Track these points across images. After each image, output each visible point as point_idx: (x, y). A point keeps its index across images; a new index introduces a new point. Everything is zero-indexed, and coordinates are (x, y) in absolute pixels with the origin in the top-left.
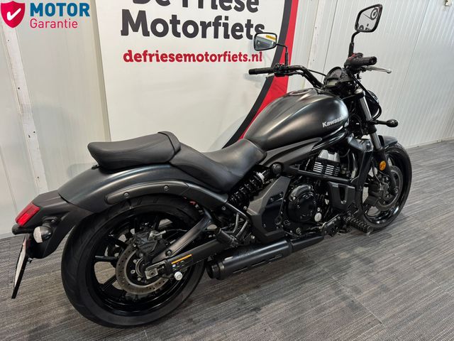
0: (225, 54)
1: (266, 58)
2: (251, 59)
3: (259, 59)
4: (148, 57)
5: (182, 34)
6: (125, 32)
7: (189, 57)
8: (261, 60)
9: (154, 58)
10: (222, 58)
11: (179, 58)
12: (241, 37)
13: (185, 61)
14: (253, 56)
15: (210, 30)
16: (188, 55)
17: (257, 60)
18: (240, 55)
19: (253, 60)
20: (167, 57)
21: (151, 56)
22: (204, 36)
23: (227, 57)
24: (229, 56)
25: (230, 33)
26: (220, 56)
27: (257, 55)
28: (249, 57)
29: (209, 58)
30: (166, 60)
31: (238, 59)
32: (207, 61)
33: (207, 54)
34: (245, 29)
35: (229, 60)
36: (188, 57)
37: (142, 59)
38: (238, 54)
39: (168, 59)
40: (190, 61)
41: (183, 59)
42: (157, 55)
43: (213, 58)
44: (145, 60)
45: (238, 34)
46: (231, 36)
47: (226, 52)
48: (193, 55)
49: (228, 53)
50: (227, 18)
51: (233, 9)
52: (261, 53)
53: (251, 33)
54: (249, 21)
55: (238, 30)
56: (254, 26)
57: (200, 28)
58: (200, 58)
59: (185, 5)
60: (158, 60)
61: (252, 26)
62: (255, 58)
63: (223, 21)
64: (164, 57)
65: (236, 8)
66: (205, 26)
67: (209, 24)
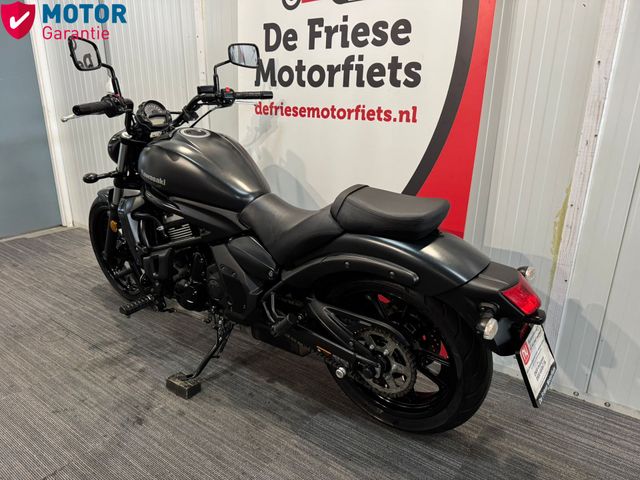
0: (357, 110)
2: (398, 118)
3: (411, 117)
4: (274, 110)
5: (307, 83)
6: (257, 84)
7: (313, 111)
8: (414, 120)
9: (279, 111)
10: (353, 115)
11: (302, 112)
12: (381, 83)
13: (309, 116)
14: (401, 113)
16: (312, 109)
17: (408, 120)
18: (379, 110)
19: (401, 120)
20: (290, 111)
21: (277, 108)
22: (331, 83)
23: (360, 114)
24: (363, 111)
25: (365, 78)
26: (350, 111)
27: (407, 113)
28: (395, 115)
29: (336, 113)
30: (290, 115)
31: (376, 117)
32: (334, 117)
33: (333, 109)
34: (388, 72)
35: (363, 118)
36: (311, 112)
37: (269, 111)
39: (292, 112)
40: (314, 116)
41: (307, 114)
42: (282, 108)
43: (341, 114)
44: (271, 113)
45: (377, 79)
46: (366, 83)
47: (359, 106)
48: (317, 109)
49: (361, 108)
50: (361, 58)
51: (370, 45)
52: (415, 108)
53: (398, 78)
54: (395, 59)
55: (377, 75)
56: (403, 67)
57: (327, 73)
58: (325, 113)
59: (312, 46)
60: (282, 114)
61: (400, 66)
62: (405, 116)
63: (356, 62)
64: (287, 111)
65: (375, 42)
66: (333, 70)
67: (338, 68)
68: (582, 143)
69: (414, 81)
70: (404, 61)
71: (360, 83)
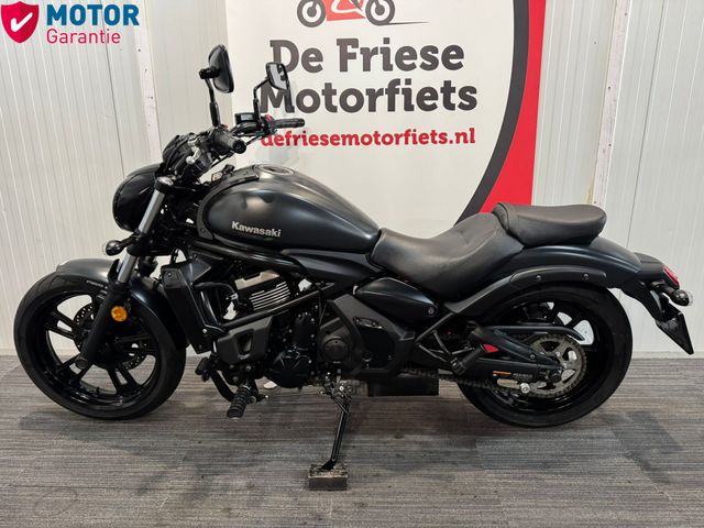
0: (407, 134)
2: (454, 139)
3: (469, 138)
4: (292, 140)
5: (339, 108)
7: (350, 139)
8: (473, 141)
9: (300, 141)
10: (402, 140)
11: (334, 140)
12: (433, 107)
13: (344, 144)
14: (458, 135)
15: (382, 101)
16: (349, 136)
17: (466, 141)
18: (434, 134)
19: (458, 142)
20: (317, 139)
21: (296, 138)
22: (372, 108)
23: (411, 139)
24: (414, 136)
25: (414, 102)
26: (398, 137)
27: (465, 135)
28: (451, 137)
29: (380, 139)
30: (317, 144)
31: (430, 140)
32: (378, 143)
33: (377, 135)
34: (441, 96)
35: (415, 142)
36: (347, 140)
37: (285, 141)
38: (429, 133)
39: (320, 141)
40: (351, 144)
41: (341, 142)
42: (304, 137)
43: (388, 140)
44: (288, 144)
45: (428, 103)
46: (416, 107)
47: (409, 131)
48: (356, 136)
49: (412, 133)
50: (408, 82)
51: (418, 68)
52: (472, 130)
53: (452, 101)
54: (447, 83)
55: (428, 98)
56: (457, 91)
57: (366, 98)
58: (367, 140)
59: (344, 68)
60: (305, 144)
61: (453, 90)
62: (462, 138)
63: (402, 85)
64: (313, 140)
65: (423, 66)
66: (373, 94)
67: (380, 92)
68: (600, 150)
69: (470, 103)
70: (458, 85)
71: (408, 107)
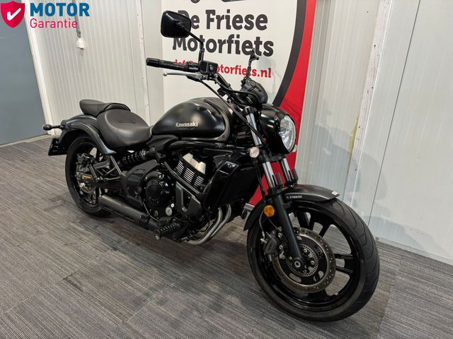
0: (236, 68)
1: (275, 74)
2: (260, 74)
3: (268, 74)
5: (206, 50)
6: (174, 48)
8: (270, 77)
10: (234, 71)
14: (262, 72)
17: (266, 76)
19: (262, 76)
22: (220, 51)
23: (238, 71)
25: (240, 49)
26: (232, 69)
27: (266, 71)
28: (258, 72)
29: (223, 69)
32: (222, 72)
33: (222, 67)
34: (254, 46)
35: (240, 73)
43: (227, 70)
45: (247, 50)
46: (241, 52)
47: (237, 66)
49: (239, 67)
50: (238, 36)
51: (243, 29)
52: (270, 69)
53: (260, 50)
54: (258, 38)
55: (248, 47)
56: (263, 44)
57: (218, 44)
59: (208, 27)
61: (261, 43)
62: (264, 73)
65: (246, 27)
66: (221, 43)
67: (224, 42)
68: (365, 91)
69: (270, 53)
70: (263, 40)
71: (238, 52)
